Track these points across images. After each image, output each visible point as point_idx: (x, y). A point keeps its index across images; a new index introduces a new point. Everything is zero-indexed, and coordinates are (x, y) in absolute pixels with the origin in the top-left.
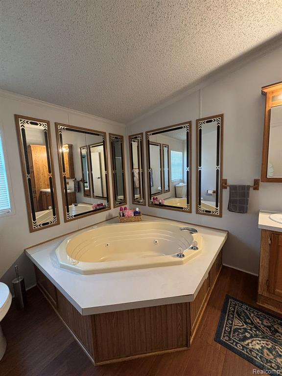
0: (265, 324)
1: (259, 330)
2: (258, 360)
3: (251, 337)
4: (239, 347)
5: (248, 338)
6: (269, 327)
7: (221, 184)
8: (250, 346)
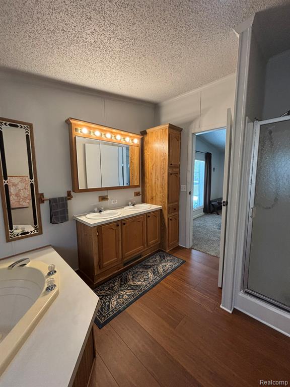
0: (107, 289)
1: (108, 295)
2: (121, 308)
3: (109, 302)
4: (111, 314)
5: (109, 304)
6: (109, 289)
7: (37, 198)
8: (113, 306)
